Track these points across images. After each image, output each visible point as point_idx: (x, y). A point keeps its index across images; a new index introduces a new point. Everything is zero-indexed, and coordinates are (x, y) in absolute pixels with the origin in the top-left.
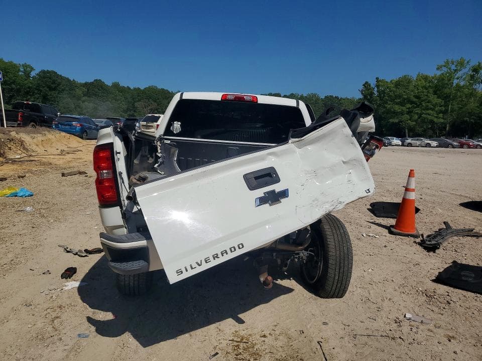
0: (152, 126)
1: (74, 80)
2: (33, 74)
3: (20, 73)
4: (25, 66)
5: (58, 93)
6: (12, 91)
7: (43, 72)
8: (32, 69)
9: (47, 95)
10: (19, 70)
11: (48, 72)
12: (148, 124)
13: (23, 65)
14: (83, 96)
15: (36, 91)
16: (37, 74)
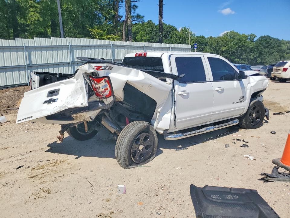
0: (280, 69)
1: (283, 40)
2: (255, 39)
3: (248, 40)
4: (252, 35)
5: (270, 50)
6: (241, 51)
7: (262, 37)
8: (255, 36)
9: (262, 52)
10: (248, 39)
11: (265, 37)
12: (278, 68)
13: (250, 35)
14: (287, 50)
15: (256, 50)
16: (258, 39)
